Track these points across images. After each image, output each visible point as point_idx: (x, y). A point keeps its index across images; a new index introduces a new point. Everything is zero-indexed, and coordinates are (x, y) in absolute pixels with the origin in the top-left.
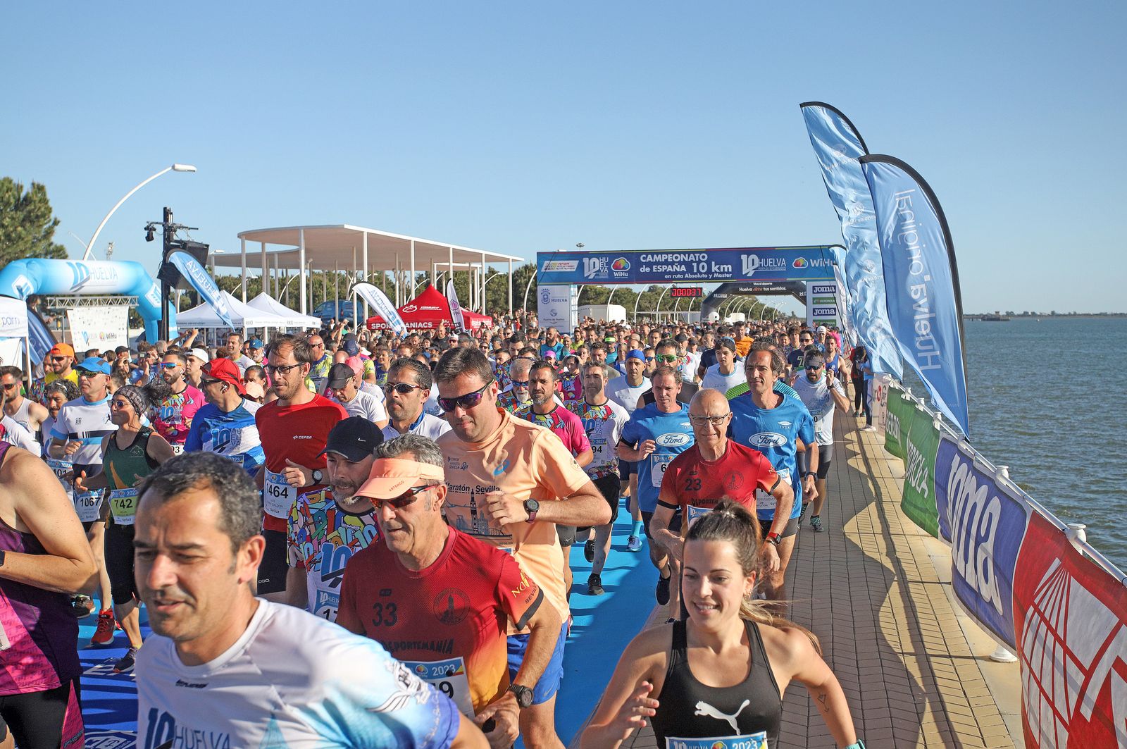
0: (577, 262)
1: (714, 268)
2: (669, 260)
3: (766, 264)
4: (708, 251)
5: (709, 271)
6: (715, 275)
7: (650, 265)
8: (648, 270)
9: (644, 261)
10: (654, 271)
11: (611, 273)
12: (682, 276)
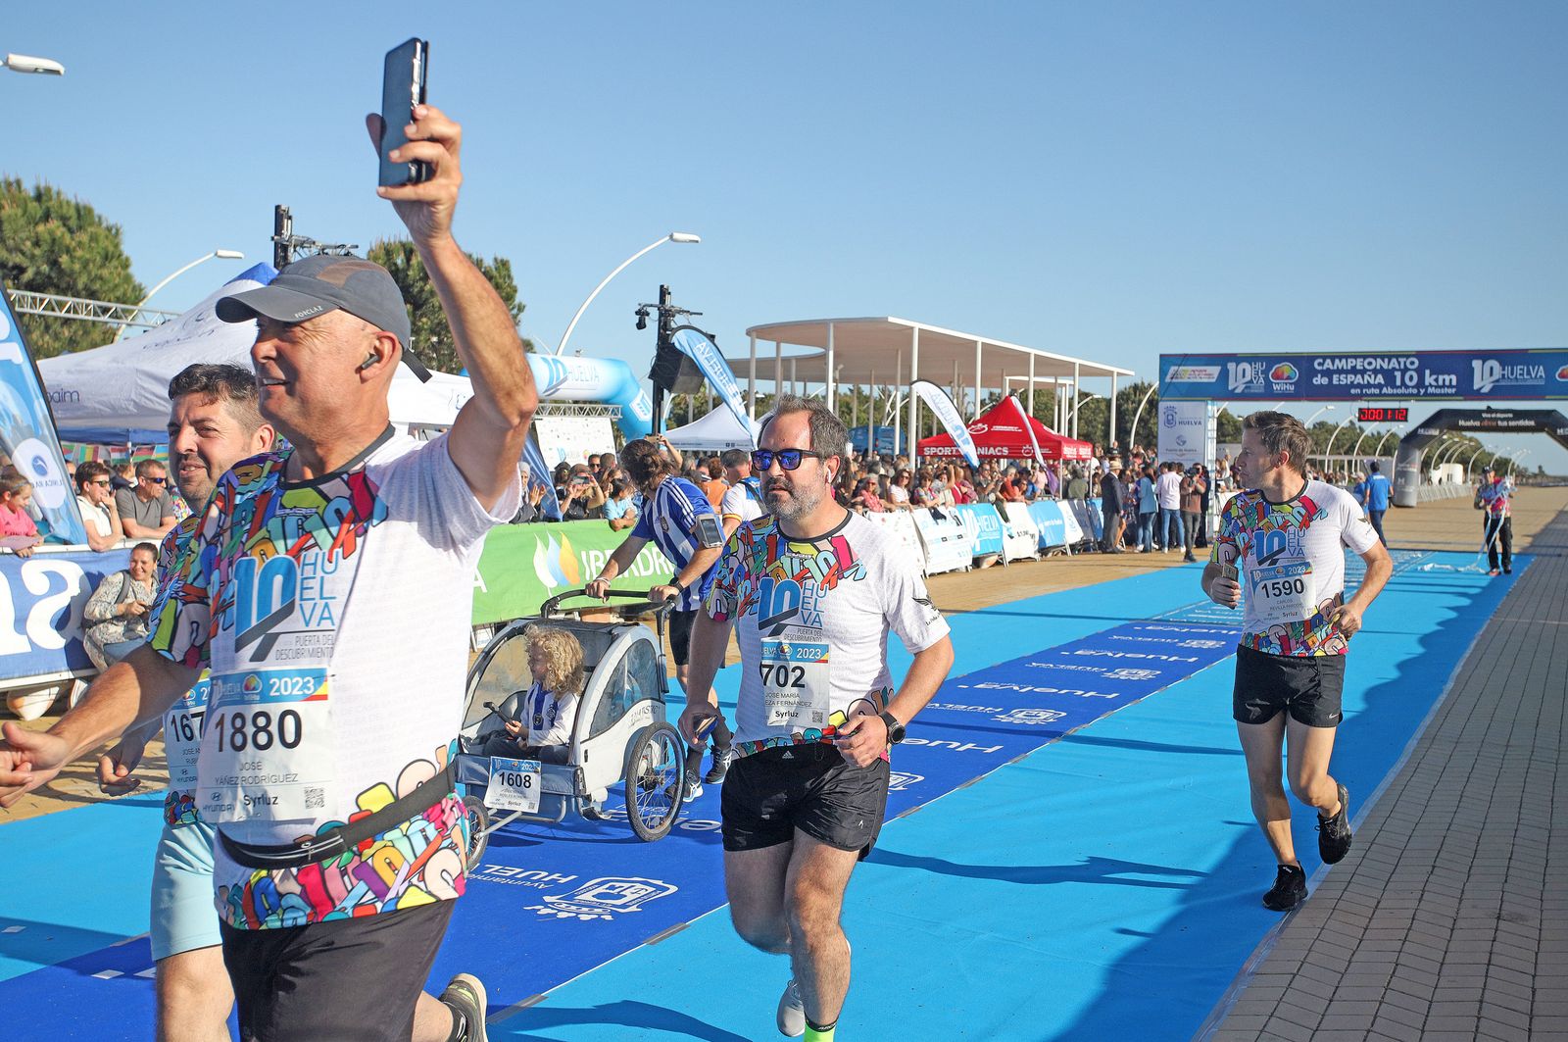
0: (1220, 368)
1: (1429, 379)
2: (1358, 367)
3: (1512, 374)
4: (1419, 355)
5: (1421, 384)
6: (1430, 390)
7: (1328, 373)
8: (1325, 381)
9: (1320, 368)
10: (1335, 382)
11: (1268, 384)
12: (1377, 391)
